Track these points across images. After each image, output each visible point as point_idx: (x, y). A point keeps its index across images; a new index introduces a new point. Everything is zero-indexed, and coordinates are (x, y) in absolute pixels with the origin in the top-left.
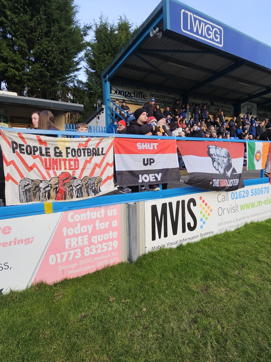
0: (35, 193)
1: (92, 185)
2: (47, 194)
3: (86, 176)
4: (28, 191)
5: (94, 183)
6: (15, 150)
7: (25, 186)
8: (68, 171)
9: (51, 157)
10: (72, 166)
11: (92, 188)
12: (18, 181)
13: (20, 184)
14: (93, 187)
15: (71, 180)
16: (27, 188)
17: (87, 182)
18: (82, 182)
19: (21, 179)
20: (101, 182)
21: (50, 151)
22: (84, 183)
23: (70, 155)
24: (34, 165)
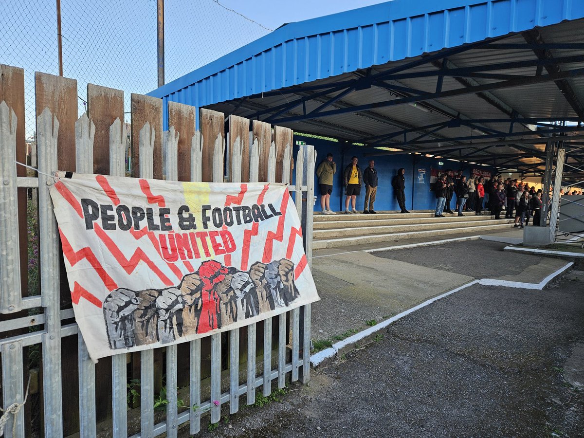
0: (145, 323)
1: (276, 281)
2: (174, 321)
3: (257, 262)
4: (128, 319)
5: (278, 275)
6: (93, 222)
7: (121, 309)
8: (213, 257)
9: (173, 232)
10: (220, 245)
11: (278, 286)
12: (102, 299)
13: (105, 306)
14: (279, 283)
15: (228, 274)
16: (126, 312)
17: (261, 275)
18: (252, 277)
19: (108, 292)
20: (292, 269)
21: (169, 216)
22: (256, 277)
23: (210, 224)
24: (139, 255)
